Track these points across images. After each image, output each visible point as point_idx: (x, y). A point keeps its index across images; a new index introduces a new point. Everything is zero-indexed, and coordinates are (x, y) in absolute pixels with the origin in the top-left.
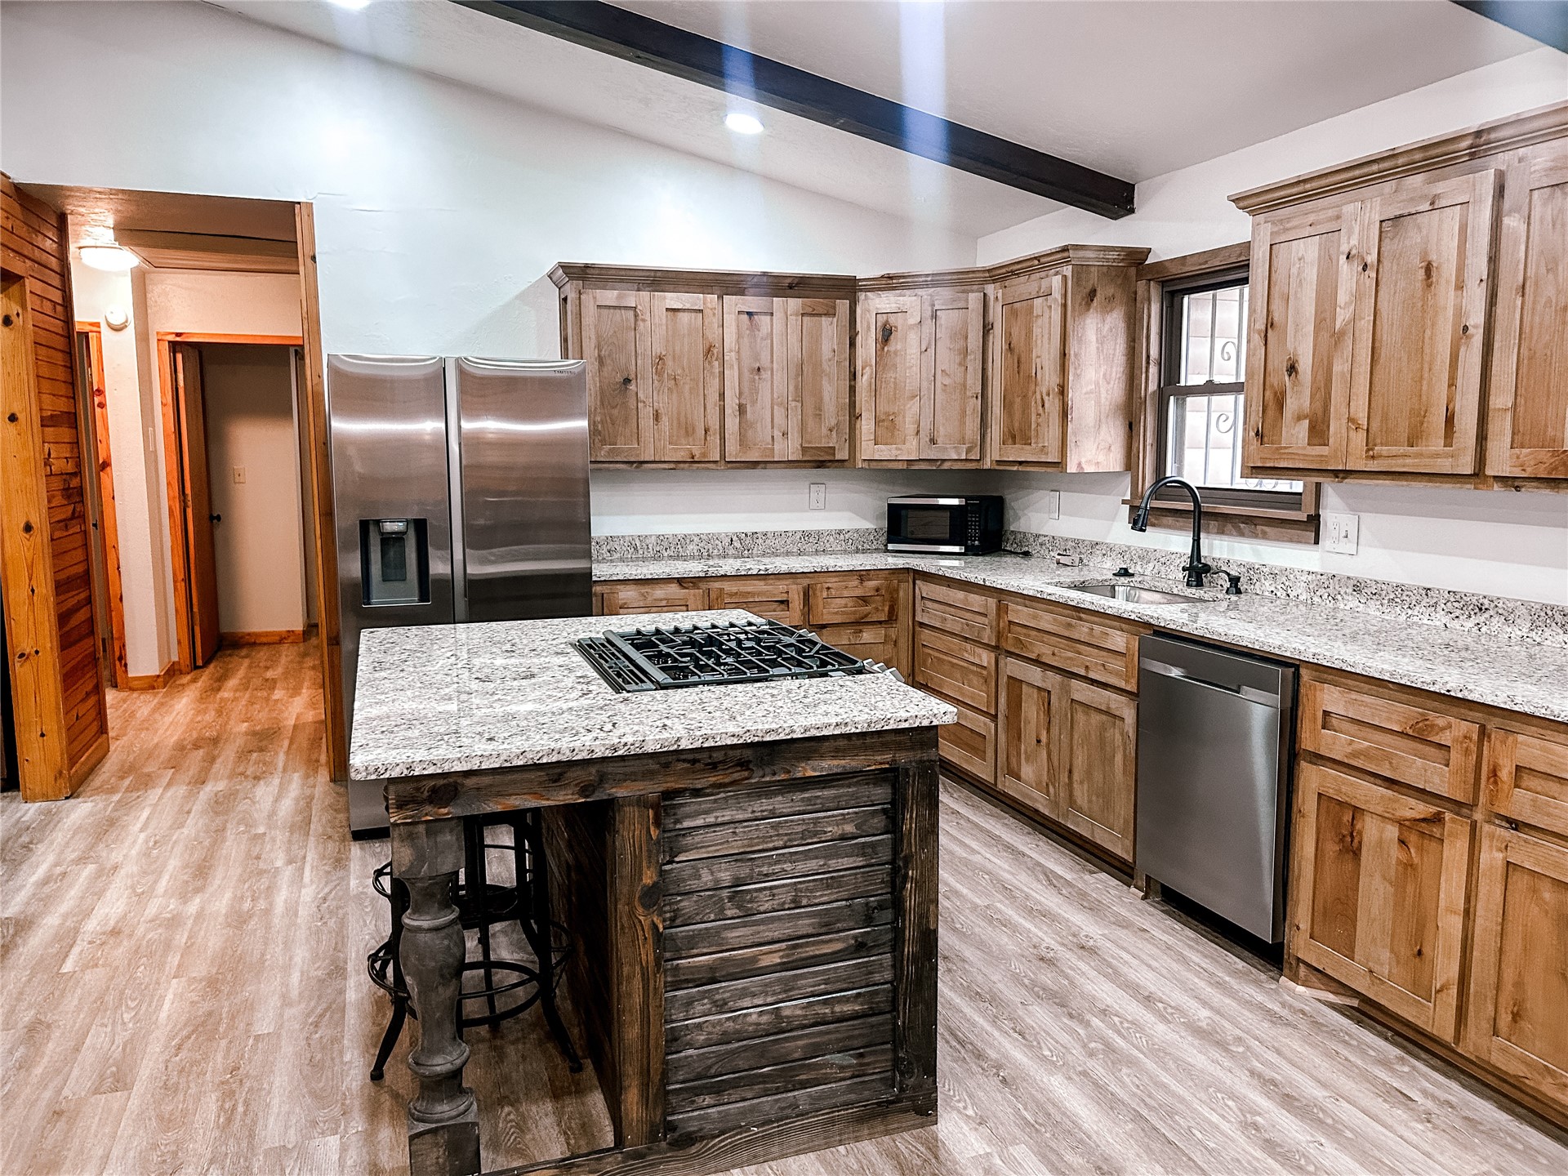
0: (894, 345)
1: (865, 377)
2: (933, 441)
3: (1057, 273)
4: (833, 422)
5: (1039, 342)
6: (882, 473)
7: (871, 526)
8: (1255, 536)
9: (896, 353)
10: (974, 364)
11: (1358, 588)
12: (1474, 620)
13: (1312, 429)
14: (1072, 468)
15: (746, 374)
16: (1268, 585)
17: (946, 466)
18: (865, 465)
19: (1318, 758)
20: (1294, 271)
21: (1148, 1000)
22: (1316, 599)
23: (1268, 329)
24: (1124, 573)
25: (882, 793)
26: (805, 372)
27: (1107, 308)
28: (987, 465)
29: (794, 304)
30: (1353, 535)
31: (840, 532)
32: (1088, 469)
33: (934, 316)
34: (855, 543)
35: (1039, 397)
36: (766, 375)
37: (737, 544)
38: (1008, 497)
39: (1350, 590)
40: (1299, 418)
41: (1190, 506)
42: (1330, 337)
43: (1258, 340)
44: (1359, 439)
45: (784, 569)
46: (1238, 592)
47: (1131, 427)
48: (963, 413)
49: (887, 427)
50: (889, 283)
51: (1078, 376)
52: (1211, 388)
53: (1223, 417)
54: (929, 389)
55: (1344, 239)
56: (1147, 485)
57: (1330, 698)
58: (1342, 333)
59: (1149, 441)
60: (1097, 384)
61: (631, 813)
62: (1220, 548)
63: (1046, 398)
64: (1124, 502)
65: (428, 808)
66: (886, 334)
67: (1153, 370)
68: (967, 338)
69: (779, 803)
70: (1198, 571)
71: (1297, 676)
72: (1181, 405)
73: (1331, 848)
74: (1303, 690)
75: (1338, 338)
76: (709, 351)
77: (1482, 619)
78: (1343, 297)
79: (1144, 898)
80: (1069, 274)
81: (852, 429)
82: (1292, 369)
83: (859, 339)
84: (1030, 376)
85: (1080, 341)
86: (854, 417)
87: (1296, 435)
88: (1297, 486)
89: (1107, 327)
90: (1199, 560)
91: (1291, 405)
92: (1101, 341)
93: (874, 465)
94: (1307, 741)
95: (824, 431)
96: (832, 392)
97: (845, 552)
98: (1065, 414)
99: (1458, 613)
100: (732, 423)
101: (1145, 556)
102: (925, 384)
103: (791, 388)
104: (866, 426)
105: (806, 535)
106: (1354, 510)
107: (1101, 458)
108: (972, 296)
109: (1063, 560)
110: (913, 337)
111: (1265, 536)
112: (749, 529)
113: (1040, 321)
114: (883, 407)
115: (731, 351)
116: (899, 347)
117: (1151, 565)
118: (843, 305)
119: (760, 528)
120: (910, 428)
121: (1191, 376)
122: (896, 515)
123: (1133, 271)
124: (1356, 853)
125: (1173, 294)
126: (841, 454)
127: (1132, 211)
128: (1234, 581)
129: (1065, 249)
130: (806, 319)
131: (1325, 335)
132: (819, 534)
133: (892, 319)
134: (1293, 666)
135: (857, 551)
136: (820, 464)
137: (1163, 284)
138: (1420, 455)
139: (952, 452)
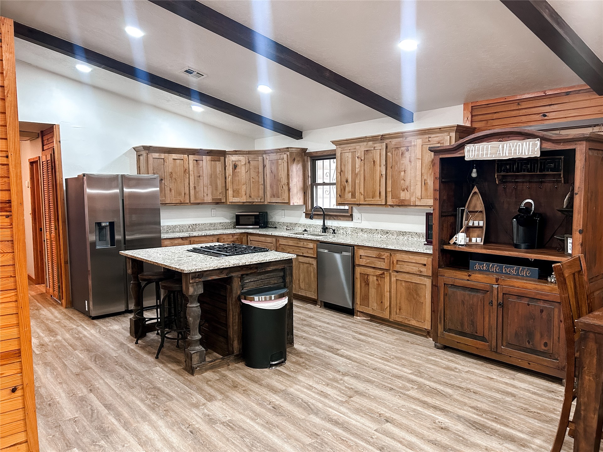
0: (237, 170)
1: (229, 179)
2: (250, 197)
3: (285, 154)
4: (221, 191)
5: (281, 171)
6: (234, 206)
7: (229, 221)
8: (338, 220)
9: (238, 172)
10: (261, 175)
11: (362, 230)
12: (386, 235)
13: (352, 195)
14: (292, 204)
15: (196, 178)
16: (342, 231)
17: (254, 203)
18: (230, 203)
19: (359, 265)
20: (346, 159)
22: (353, 234)
23: (341, 172)
24: (305, 230)
25: (282, 274)
26: (213, 177)
27: (298, 163)
28: (266, 203)
29: (209, 158)
30: (360, 218)
31: (221, 223)
32: (296, 204)
33: (249, 162)
34: (225, 226)
35: (281, 185)
36: (201, 178)
37: (191, 227)
38: (268, 212)
39: (360, 231)
40: (349, 192)
41: (322, 213)
42: (355, 175)
43: (339, 174)
44: (362, 197)
45: (211, 234)
46: (335, 233)
47: (305, 193)
48: (259, 189)
49: (236, 193)
50: (235, 153)
51: (292, 180)
52: (324, 184)
53: (327, 191)
54: (249, 182)
55: (357, 153)
56: (310, 208)
57: (361, 252)
58: (357, 174)
59: (309, 197)
60: (296, 182)
61: (236, 279)
62: (330, 223)
63: (283, 186)
64: (304, 212)
65: (197, 279)
66: (235, 167)
67: (310, 179)
68: (259, 169)
69: (262, 277)
70: (325, 229)
71: (354, 248)
72: (316, 188)
73: (363, 284)
74: (355, 251)
75: (356, 175)
76: (185, 171)
77: (387, 235)
78: (357, 166)
79: (320, 307)
80: (289, 154)
81: (226, 193)
82: (347, 181)
83: (227, 168)
84: (278, 180)
85: (292, 171)
86: (226, 190)
87: (348, 196)
88: (347, 207)
89: (298, 168)
90: (325, 226)
91: (347, 189)
92: (297, 171)
93: (233, 204)
94: (357, 262)
95: (218, 193)
96: (220, 183)
97: (222, 229)
98: (289, 190)
99: (383, 234)
100: (192, 192)
101: (310, 226)
102: (247, 181)
103: (209, 182)
104: (230, 192)
105: (211, 224)
106: (360, 213)
107: (298, 201)
108: (260, 157)
109: (288, 228)
110: (243, 168)
111: (340, 220)
112: (194, 223)
113: (281, 166)
114: (235, 187)
115: (191, 171)
116: (239, 170)
117: (312, 228)
118: (222, 158)
119: (197, 222)
120: (244, 193)
121: (319, 181)
122: (238, 217)
123: (303, 154)
124: (368, 285)
125: (313, 160)
126: (223, 201)
127: (302, 138)
128: (334, 230)
129: (288, 148)
130: (212, 162)
131: (354, 174)
132: (215, 224)
133: (237, 163)
134: (353, 246)
135: (226, 229)
136: (217, 203)
137: (311, 157)
138: (375, 200)
139: (257, 200)
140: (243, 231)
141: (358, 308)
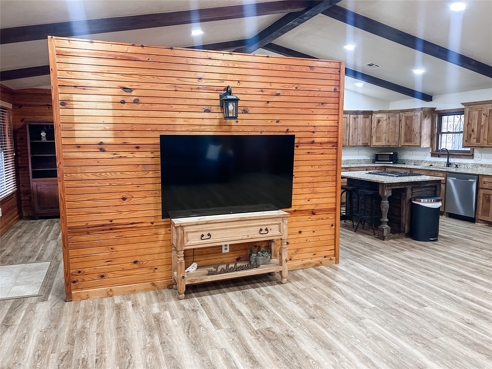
0: (380, 124)
1: (374, 130)
2: (388, 142)
3: (419, 112)
4: (368, 138)
5: (414, 124)
6: (376, 148)
7: (370, 159)
8: (461, 158)
9: (381, 125)
10: (397, 127)
11: (481, 165)
13: (477, 140)
14: (422, 147)
15: (353, 129)
16: (463, 166)
17: (391, 146)
18: (373, 146)
19: (482, 188)
20: (473, 116)
21: (457, 225)
22: (473, 168)
23: (468, 124)
24: (431, 165)
25: (434, 189)
26: (364, 128)
27: (428, 118)
28: (400, 146)
29: (362, 116)
30: (480, 157)
31: (364, 160)
32: (425, 147)
33: (389, 118)
34: (366, 161)
35: (414, 134)
36: (357, 129)
37: (346, 162)
40: (474, 138)
41: (447, 153)
42: (480, 126)
43: (466, 126)
44: (486, 142)
45: (363, 166)
46: (457, 167)
47: (432, 139)
48: (395, 137)
49: (378, 139)
50: (380, 112)
51: (423, 130)
52: (449, 133)
53: (450, 138)
54: (388, 132)
55: (483, 111)
56: (435, 150)
57: (485, 179)
58: (483, 126)
59: (435, 142)
60: (426, 132)
62: (452, 160)
63: (416, 134)
64: (430, 153)
66: (379, 121)
67: (436, 129)
68: (396, 122)
70: (449, 164)
71: (479, 177)
72: (441, 136)
73: (485, 201)
74: (480, 179)
75: (481, 127)
76: (347, 125)
78: (483, 120)
79: (446, 217)
80: (422, 112)
81: (371, 139)
82: (473, 131)
83: (373, 122)
84: (412, 130)
85: (424, 124)
86: (371, 137)
87: (474, 141)
88: (469, 149)
89: (428, 121)
90: (449, 162)
91: (472, 136)
92: (427, 124)
93: (375, 146)
94: (481, 186)
95: (366, 140)
96: (367, 133)
97: (365, 163)
98: (421, 137)
100: (351, 138)
101: (435, 162)
102: (387, 131)
103: (361, 132)
104: (374, 139)
105: (358, 160)
106: (480, 153)
107: (427, 145)
108: (397, 115)
109: (416, 164)
110: (385, 122)
111: (462, 158)
112: (348, 159)
113: (414, 120)
114: (378, 135)
115: (351, 125)
116: (381, 124)
117: (436, 164)
118: (370, 116)
119: (350, 159)
120: (384, 139)
121: (444, 130)
122: (377, 156)
123: (432, 112)
124: (490, 201)
125: (440, 116)
126: (369, 144)
127: (432, 101)
128: (457, 165)
129: (422, 108)
130: (364, 119)
131: (479, 126)
132: (360, 160)
133: (380, 119)
134: (478, 175)
135: (367, 163)
136: (365, 146)
137: (438, 114)
139: (393, 144)
140: (383, 165)
141: (480, 217)
